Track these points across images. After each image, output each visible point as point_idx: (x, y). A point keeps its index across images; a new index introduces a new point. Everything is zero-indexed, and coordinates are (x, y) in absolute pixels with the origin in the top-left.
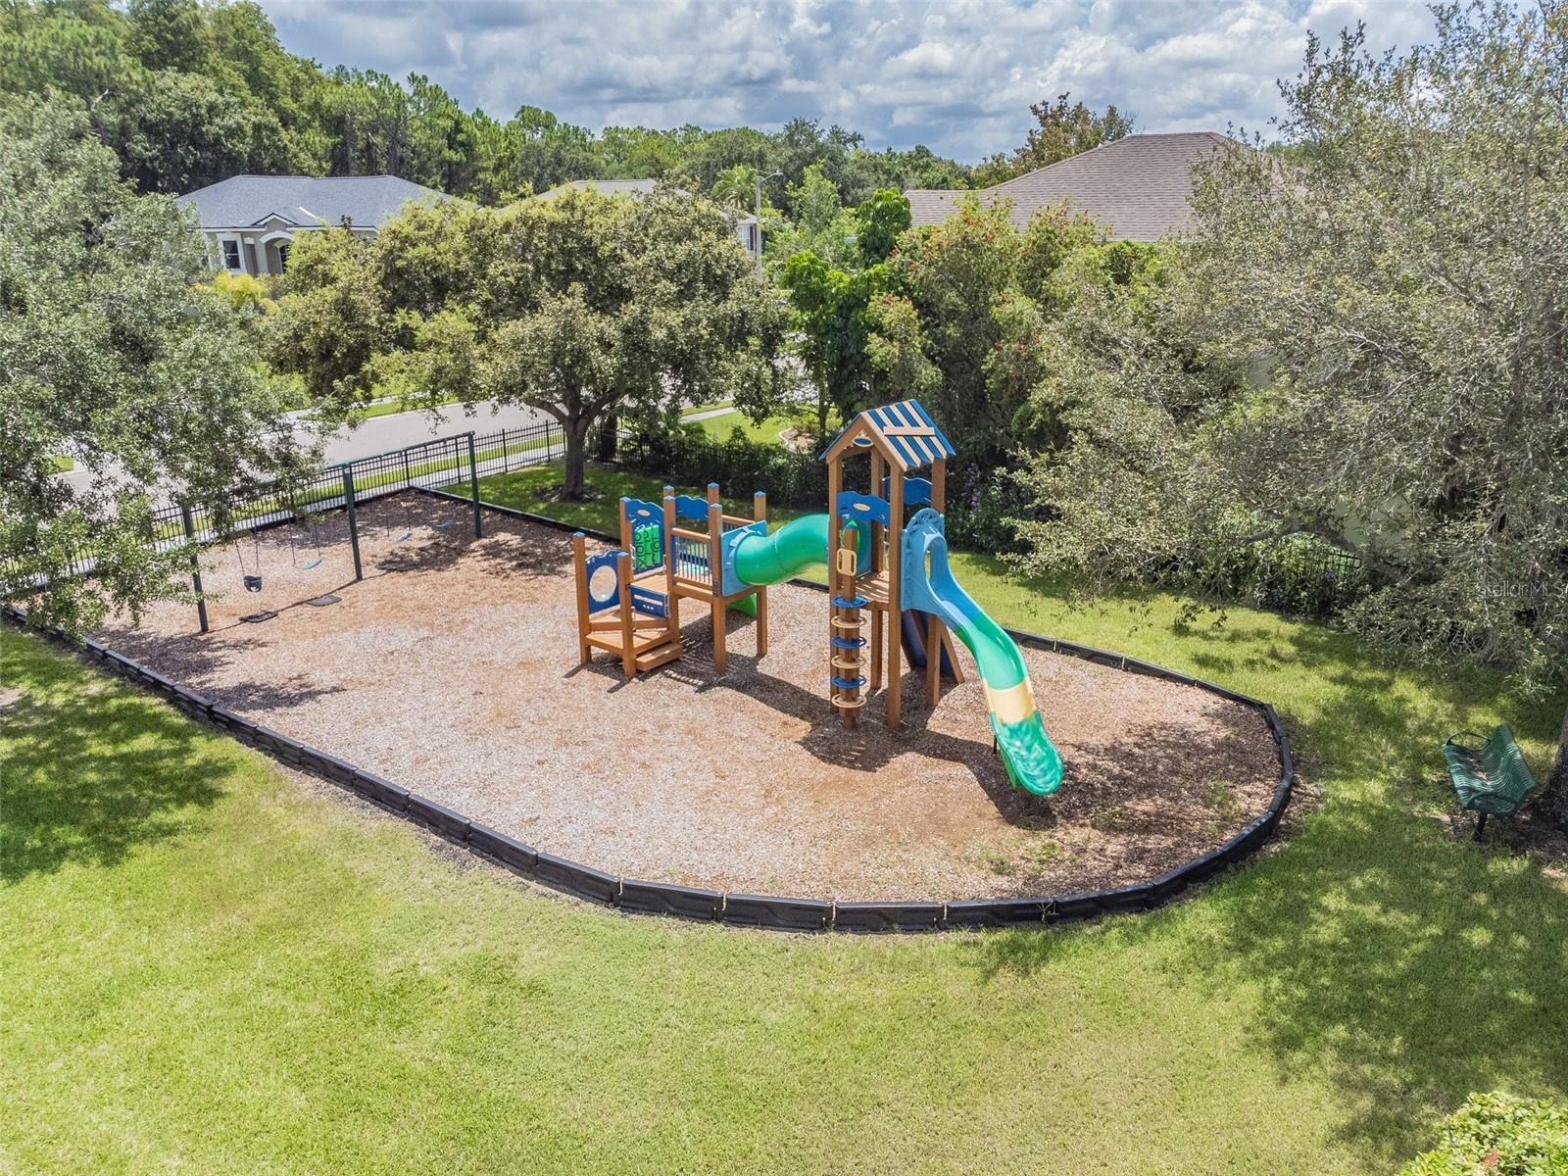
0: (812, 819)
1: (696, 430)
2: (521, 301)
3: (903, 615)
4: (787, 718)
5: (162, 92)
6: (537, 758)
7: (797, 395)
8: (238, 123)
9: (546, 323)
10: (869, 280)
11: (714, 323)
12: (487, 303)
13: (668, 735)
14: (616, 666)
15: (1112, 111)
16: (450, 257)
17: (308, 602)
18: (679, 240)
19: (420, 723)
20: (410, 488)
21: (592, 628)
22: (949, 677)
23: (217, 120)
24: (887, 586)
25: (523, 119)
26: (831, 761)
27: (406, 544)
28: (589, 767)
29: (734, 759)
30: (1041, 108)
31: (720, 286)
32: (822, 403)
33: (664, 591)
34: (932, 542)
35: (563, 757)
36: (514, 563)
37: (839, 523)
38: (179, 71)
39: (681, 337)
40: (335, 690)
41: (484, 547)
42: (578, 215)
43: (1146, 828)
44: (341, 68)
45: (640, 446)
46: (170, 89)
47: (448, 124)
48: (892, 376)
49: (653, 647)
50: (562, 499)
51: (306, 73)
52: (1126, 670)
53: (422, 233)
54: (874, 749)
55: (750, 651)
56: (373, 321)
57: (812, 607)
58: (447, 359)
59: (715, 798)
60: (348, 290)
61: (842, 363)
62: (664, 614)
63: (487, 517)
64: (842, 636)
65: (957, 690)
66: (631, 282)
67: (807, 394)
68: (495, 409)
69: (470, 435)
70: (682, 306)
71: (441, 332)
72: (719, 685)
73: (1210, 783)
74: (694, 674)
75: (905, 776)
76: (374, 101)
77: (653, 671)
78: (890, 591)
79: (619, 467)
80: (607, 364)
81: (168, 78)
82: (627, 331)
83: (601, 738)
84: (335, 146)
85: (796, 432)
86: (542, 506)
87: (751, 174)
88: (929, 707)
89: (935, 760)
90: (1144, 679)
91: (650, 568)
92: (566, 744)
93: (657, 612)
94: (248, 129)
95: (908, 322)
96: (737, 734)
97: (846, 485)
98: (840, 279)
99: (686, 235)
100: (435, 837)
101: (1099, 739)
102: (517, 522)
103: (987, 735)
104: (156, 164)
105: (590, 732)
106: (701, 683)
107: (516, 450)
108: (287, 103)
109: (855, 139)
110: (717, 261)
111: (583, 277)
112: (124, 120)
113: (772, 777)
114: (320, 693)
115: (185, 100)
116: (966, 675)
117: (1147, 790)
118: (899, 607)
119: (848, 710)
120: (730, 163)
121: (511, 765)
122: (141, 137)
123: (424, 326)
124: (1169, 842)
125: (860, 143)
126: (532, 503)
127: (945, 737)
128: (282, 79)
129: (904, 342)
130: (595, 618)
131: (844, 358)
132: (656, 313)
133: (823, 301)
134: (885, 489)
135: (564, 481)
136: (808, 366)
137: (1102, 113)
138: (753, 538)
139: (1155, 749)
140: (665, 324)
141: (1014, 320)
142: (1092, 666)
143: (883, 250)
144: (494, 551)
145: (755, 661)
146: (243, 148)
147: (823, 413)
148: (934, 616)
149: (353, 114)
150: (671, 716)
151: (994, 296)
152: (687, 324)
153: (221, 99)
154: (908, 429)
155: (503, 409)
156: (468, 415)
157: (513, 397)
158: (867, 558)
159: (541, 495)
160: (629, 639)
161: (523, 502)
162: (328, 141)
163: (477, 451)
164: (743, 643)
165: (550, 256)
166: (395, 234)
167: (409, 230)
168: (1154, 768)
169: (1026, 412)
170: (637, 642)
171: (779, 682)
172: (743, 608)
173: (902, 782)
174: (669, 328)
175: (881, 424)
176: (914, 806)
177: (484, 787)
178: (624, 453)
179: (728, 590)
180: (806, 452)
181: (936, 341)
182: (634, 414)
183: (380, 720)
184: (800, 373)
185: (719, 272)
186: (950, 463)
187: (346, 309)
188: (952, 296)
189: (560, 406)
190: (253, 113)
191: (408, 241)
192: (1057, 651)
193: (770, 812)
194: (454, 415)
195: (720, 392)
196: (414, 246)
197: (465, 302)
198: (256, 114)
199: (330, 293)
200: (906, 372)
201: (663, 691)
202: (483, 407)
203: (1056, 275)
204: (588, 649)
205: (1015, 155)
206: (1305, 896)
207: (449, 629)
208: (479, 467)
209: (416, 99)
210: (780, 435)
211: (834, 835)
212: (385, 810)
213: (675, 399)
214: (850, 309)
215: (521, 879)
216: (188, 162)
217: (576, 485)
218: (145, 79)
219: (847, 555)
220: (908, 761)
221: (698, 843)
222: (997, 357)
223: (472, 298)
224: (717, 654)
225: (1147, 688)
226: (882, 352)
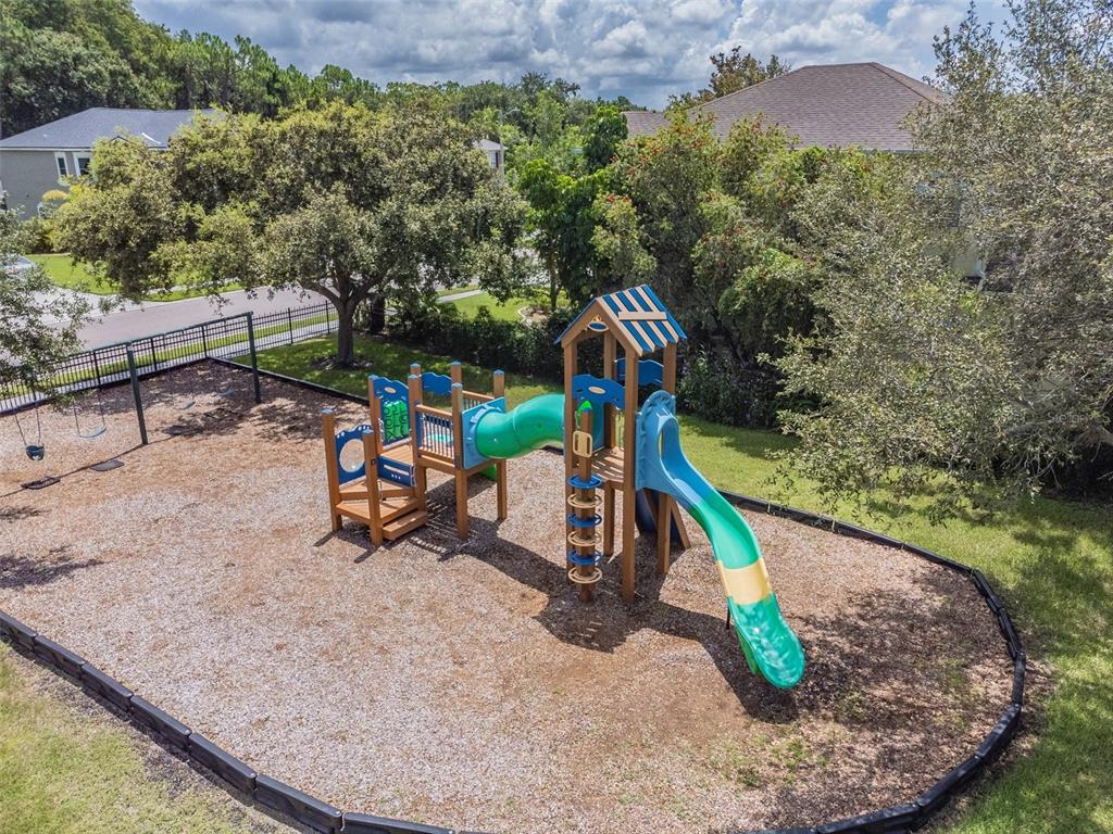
0: (552, 716)
1: (449, 309)
2: (293, 200)
3: (637, 494)
4: (526, 589)
5: (38, 46)
6: (276, 641)
7: (532, 280)
8: (97, 70)
9: (312, 216)
10: (594, 182)
11: (461, 218)
12: (265, 202)
13: (410, 613)
14: (362, 534)
15: (774, 60)
16: (234, 162)
17: (92, 467)
18: (431, 148)
19: (167, 599)
20: (208, 359)
21: (342, 497)
22: (678, 544)
23: (81, 67)
24: (621, 463)
25: (327, 74)
26: (569, 641)
27: (193, 409)
28: (326, 653)
29: (474, 641)
30: (719, 58)
31: (466, 186)
32: (553, 287)
33: (410, 462)
34: (666, 424)
35: (302, 640)
36: (286, 427)
37: (574, 404)
38: (54, 30)
39: (434, 229)
40: (93, 563)
41: (262, 411)
42: (344, 126)
43: (890, 721)
44: (185, 32)
45: (403, 322)
46: (44, 44)
47: (267, 75)
48: (614, 264)
49: (400, 516)
50: (335, 368)
51: (157, 35)
52: (836, 532)
53: (210, 141)
54: (610, 625)
55: (490, 514)
56: (163, 215)
57: (547, 468)
58: (229, 251)
59: (451, 691)
60: (142, 187)
61: (571, 253)
62: (412, 481)
63: (267, 385)
64: (579, 515)
65: (685, 557)
66: (388, 182)
67: (541, 279)
68: (271, 293)
69: (249, 315)
70: (433, 204)
71: (222, 225)
72: (461, 552)
73: (940, 661)
74: (439, 541)
75: (642, 658)
76: (208, 56)
77: (399, 540)
78: (625, 469)
79: (386, 339)
80: (366, 251)
81: (45, 35)
82: (385, 225)
83: (342, 616)
84: (178, 90)
85: (531, 310)
86: (317, 373)
87: (497, 114)
88: (660, 574)
89: (670, 638)
90: (854, 541)
91: (398, 439)
92: (308, 624)
93: (403, 482)
94: (106, 74)
95: (627, 217)
96: (476, 610)
97: (582, 368)
98: (567, 183)
99: (438, 142)
100: (155, 746)
101: (824, 611)
102: (294, 389)
103: (717, 607)
104: (33, 99)
105: (333, 609)
106: (444, 550)
107: (303, 325)
108: (137, 54)
109: (574, 88)
110: (463, 165)
111: (349, 179)
112: (9, 67)
113: (511, 662)
114: (77, 566)
115: (56, 52)
116: (692, 540)
117: (882, 672)
118: (634, 486)
119: (583, 585)
120: (481, 106)
121: (250, 650)
122: (21, 79)
123: (206, 219)
124: (917, 738)
125: (578, 92)
126: (309, 371)
127: (678, 610)
128: (135, 37)
129: (625, 234)
130: (345, 488)
131: (571, 249)
132: (411, 209)
133: (554, 201)
134: (619, 370)
135: (336, 350)
136: (541, 256)
137: (765, 63)
138: (493, 414)
139: (878, 621)
140: (418, 219)
141: (721, 215)
142: (804, 528)
143: (604, 159)
144: (269, 415)
145: (494, 526)
146: (102, 89)
147: (554, 295)
148: (666, 495)
149: (191, 66)
150: (414, 589)
151: (702, 195)
152: (438, 218)
153: (86, 52)
154: (641, 314)
155: (278, 294)
156: (249, 297)
157: (287, 283)
158: (601, 435)
159: (317, 363)
160: (375, 510)
161: (302, 370)
162: (173, 86)
163: (255, 329)
164: (485, 506)
165: (319, 160)
166: (185, 142)
167: (199, 139)
168: (883, 644)
169: (731, 294)
170: (384, 511)
171: (518, 548)
172: (485, 474)
173: (641, 664)
174: (423, 222)
175: (616, 310)
176: (654, 696)
177: (218, 680)
178: (391, 327)
179: (469, 463)
180: (539, 326)
181: (652, 233)
182: (399, 295)
183: (128, 597)
184: (535, 262)
185: (465, 174)
186: (680, 346)
187: (138, 205)
188: (662, 196)
189: (333, 290)
190: (108, 62)
191: (195, 148)
192: (771, 513)
193: (508, 707)
194: (236, 298)
195: (468, 277)
196: (202, 151)
197: (246, 200)
198: (112, 63)
199: (124, 192)
200: (626, 260)
201: (407, 561)
202: (262, 291)
203: (755, 177)
204: (339, 518)
205: (699, 95)
206: (1076, 811)
207: (216, 495)
208: (257, 342)
209: (242, 56)
210: (520, 313)
211: (573, 737)
212: (109, 709)
213: (429, 282)
214: (577, 207)
215: (238, 804)
216: (59, 99)
217: (346, 357)
218: (26, 35)
219: (583, 437)
220: (642, 638)
221: (433, 750)
222: (705, 247)
223: (253, 197)
224: (460, 518)
225: (858, 552)
226: (606, 242)
